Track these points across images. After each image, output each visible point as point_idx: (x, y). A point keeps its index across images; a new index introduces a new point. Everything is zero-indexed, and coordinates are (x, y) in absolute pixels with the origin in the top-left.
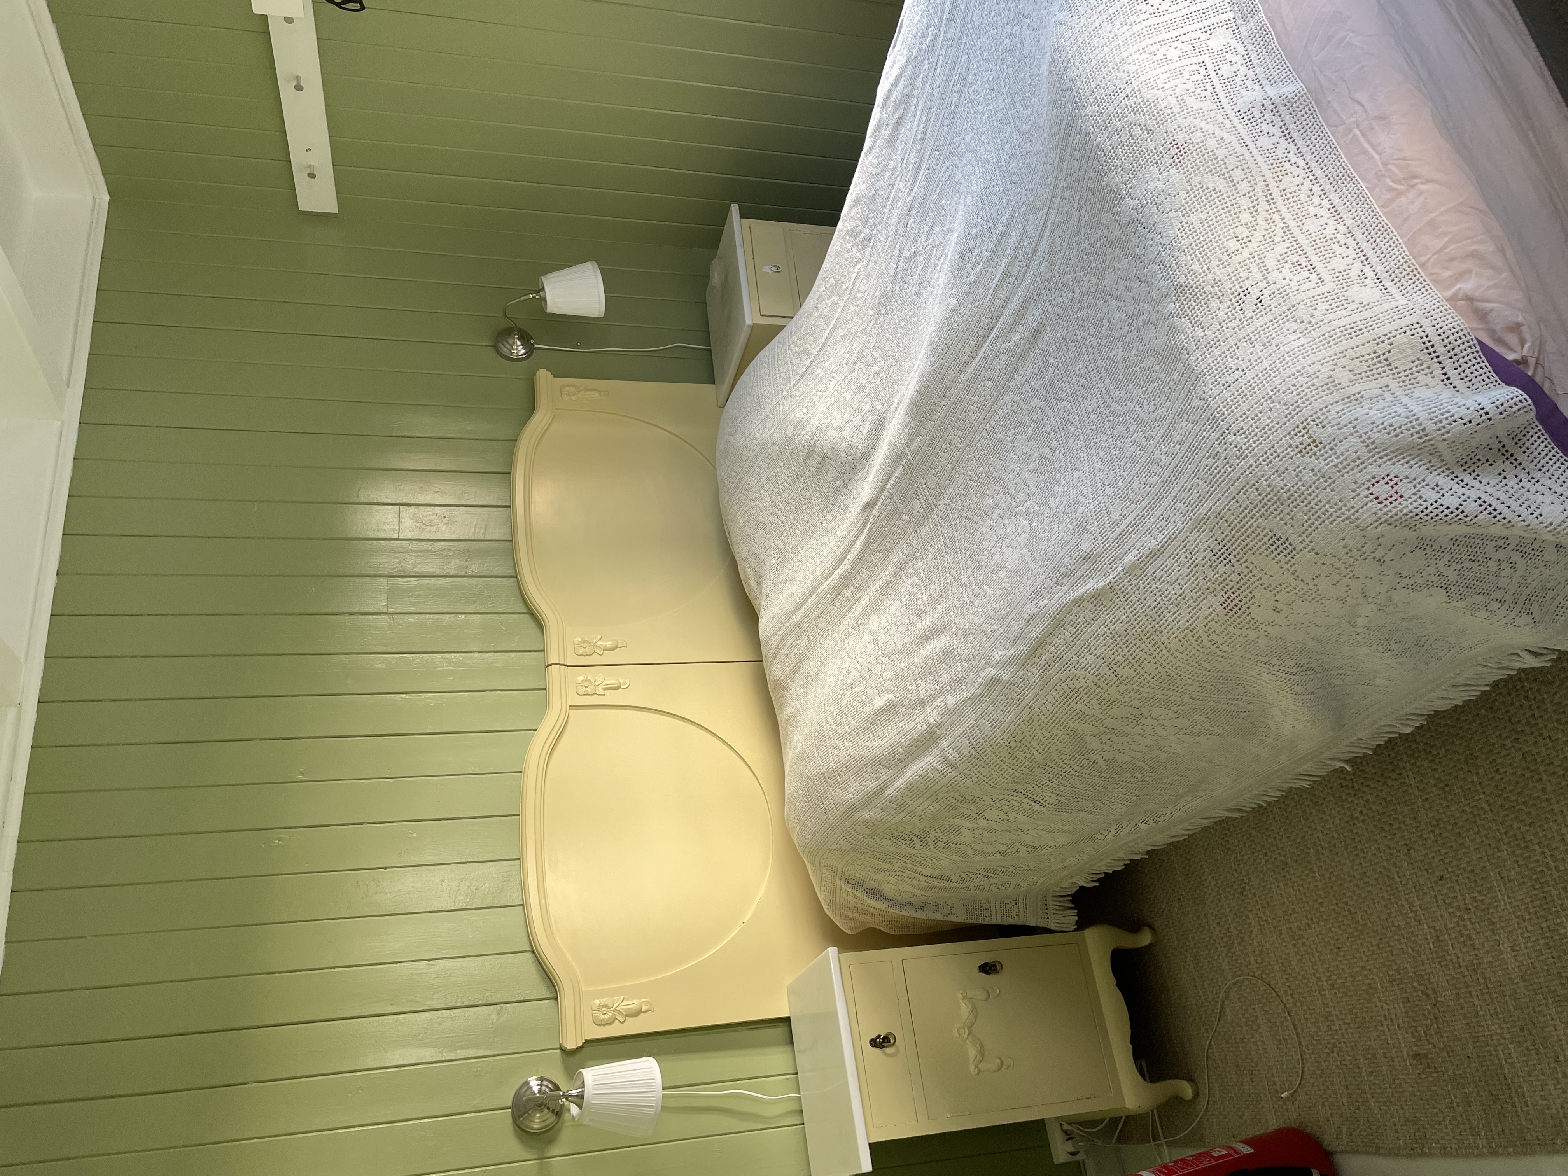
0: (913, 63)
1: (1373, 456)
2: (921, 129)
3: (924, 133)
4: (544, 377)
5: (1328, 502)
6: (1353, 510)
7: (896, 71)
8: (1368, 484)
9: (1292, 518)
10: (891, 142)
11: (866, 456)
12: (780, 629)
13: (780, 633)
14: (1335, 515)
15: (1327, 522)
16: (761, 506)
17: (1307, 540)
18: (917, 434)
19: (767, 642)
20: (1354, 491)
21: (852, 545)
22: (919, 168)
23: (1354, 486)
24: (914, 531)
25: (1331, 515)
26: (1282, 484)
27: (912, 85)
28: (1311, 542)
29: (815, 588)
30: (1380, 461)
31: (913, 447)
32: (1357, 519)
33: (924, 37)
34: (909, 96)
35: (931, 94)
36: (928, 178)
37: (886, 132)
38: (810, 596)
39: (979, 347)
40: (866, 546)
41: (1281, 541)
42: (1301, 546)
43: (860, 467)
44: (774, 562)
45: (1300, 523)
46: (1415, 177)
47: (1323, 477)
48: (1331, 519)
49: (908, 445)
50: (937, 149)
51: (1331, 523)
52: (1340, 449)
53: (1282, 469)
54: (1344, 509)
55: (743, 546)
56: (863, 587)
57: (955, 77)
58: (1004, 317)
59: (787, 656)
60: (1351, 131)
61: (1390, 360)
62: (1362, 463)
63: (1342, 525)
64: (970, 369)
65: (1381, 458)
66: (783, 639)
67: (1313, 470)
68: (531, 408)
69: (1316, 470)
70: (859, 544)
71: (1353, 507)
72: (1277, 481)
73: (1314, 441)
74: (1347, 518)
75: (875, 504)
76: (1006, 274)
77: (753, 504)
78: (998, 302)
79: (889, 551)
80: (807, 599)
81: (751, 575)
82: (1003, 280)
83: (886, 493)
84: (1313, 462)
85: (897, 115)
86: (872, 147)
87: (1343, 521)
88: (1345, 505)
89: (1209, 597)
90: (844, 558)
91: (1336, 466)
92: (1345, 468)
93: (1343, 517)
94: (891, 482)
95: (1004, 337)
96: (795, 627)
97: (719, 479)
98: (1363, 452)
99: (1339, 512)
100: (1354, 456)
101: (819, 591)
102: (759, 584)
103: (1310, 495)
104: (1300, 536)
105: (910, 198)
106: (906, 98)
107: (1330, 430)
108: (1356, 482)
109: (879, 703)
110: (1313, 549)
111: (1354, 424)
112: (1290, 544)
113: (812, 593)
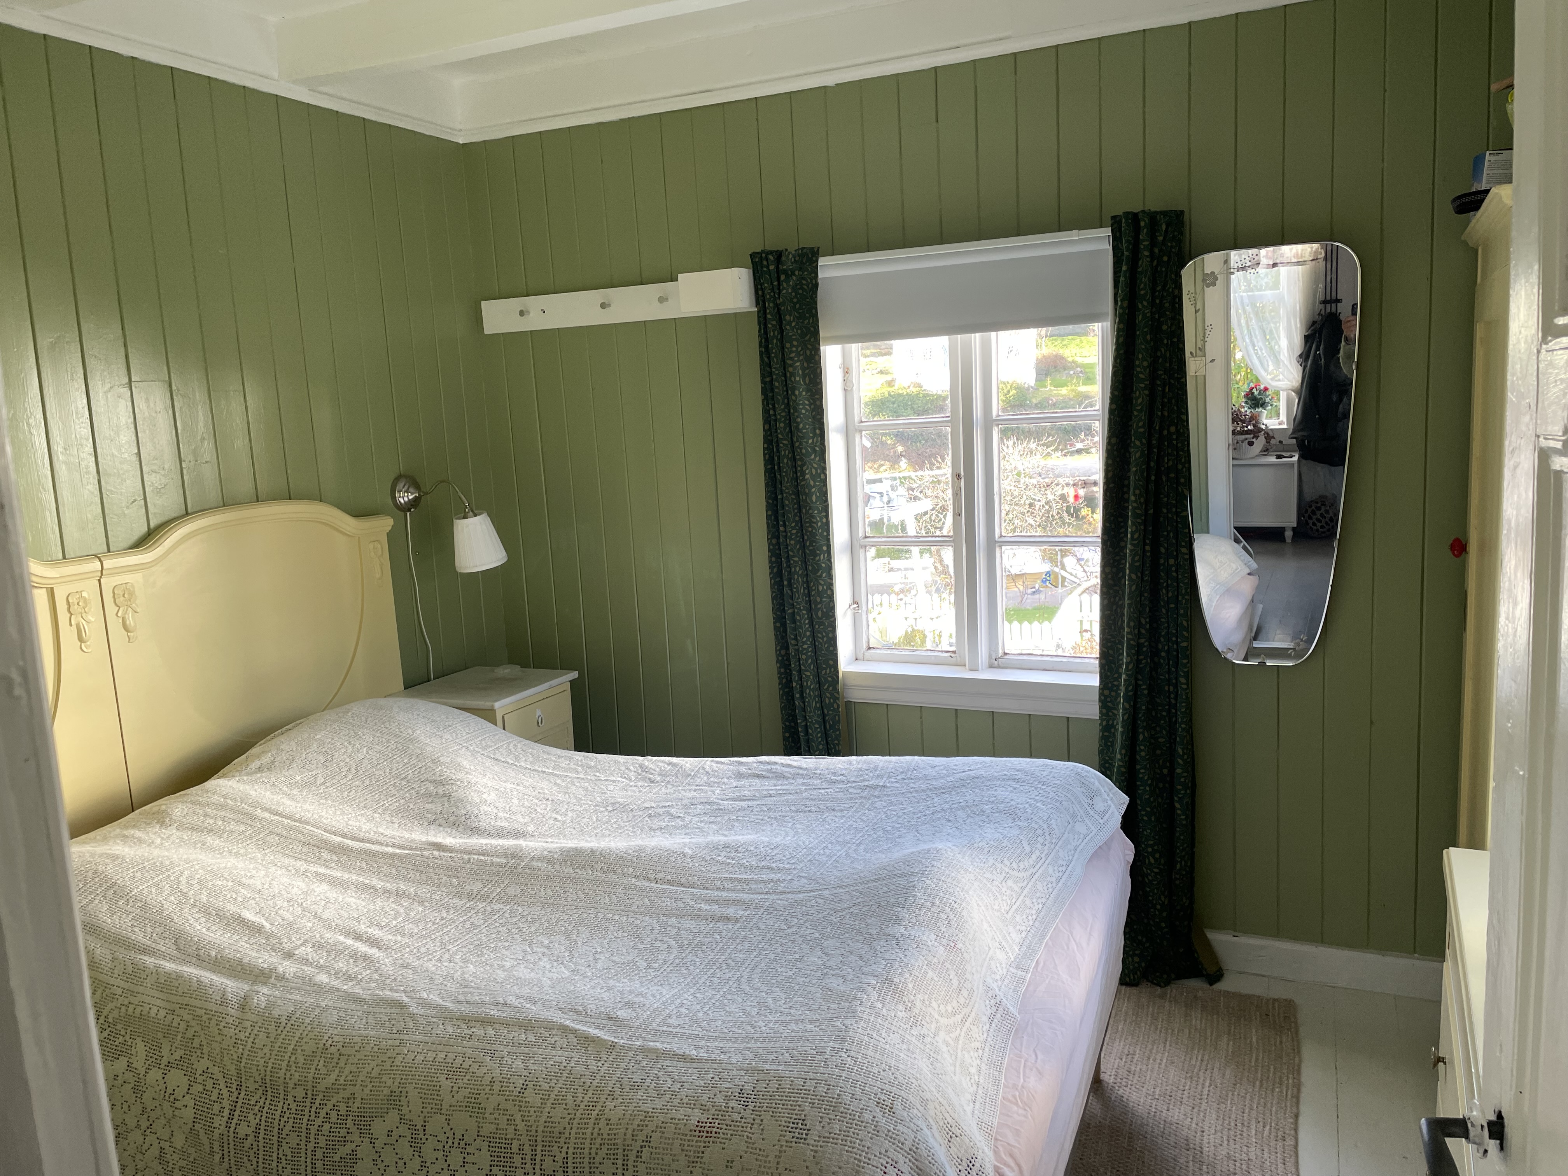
0: (811, 774)
1: (909, 1154)
2: (771, 792)
3: (770, 796)
4: (386, 523)
5: (861, 1141)
6: (866, 1160)
7: (795, 764)
8: (889, 1160)
9: (829, 1124)
10: (740, 776)
11: (476, 831)
12: (235, 800)
13: (229, 801)
14: (855, 1150)
15: (846, 1148)
16: (349, 751)
17: (821, 1143)
18: (549, 862)
19: (207, 792)
20: (880, 1153)
21: (382, 844)
22: (742, 800)
23: (883, 1152)
24: (448, 894)
25: (853, 1148)
26: (848, 1102)
27: (795, 777)
28: (821, 1147)
29: (308, 823)
30: (907, 1160)
31: (534, 863)
32: (863, 1168)
33: (834, 774)
34: (787, 778)
35: (801, 792)
36: (741, 809)
37: (743, 769)
38: (295, 821)
39: (669, 882)
40: (393, 856)
41: (804, 1127)
42: (812, 1142)
43: (460, 829)
44: (298, 778)
45: (831, 1131)
46: (1030, 1108)
47: (876, 1126)
48: (850, 1149)
49: (533, 859)
50: (769, 809)
51: (847, 1151)
52: (900, 1127)
53: (858, 1097)
54: (864, 1154)
55: (293, 743)
56: (345, 867)
57: (828, 803)
58: (711, 892)
59: (206, 815)
60: (1021, 1058)
61: (952, 1140)
62: (901, 1149)
63: (852, 1160)
64: (646, 884)
65: (910, 1161)
66: (223, 807)
67: (874, 1117)
68: (358, 513)
69: (876, 1119)
70: (390, 850)
71: (869, 1159)
72: (847, 1098)
73: (892, 1108)
74: (860, 1161)
75: (443, 851)
76: (747, 881)
77: (346, 743)
78: (718, 884)
79: (405, 879)
80: (290, 818)
81: (266, 759)
82: (739, 881)
83: (466, 857)
84: (879, 1115)
85: (764, 773)
86: (723, 763)
87: (855, 1159)
88: (867, 1153)
89: (696, 1110)
90: (362, 841)
91: (889, 1131)
92: (891, 1138)
93: (858, 1157)
94: (482, 858)
95: (697, 898)
96: (247, 814)
97: (347, 707)
98: (908, 1143)
99: (859, 1152)
100: (902, 1140)
101: (308, 827)
102: (260, 769)
103: (856, 1125)
104: (820, 1137)
105: (716, 801)
106: (781, 776)
107: (905, 1114)
108: (886, 1151)
109: (248, 915)
110: (816, 1152)
111: (920, 1130)
112: (807, 1135)
113: (299, 821)
